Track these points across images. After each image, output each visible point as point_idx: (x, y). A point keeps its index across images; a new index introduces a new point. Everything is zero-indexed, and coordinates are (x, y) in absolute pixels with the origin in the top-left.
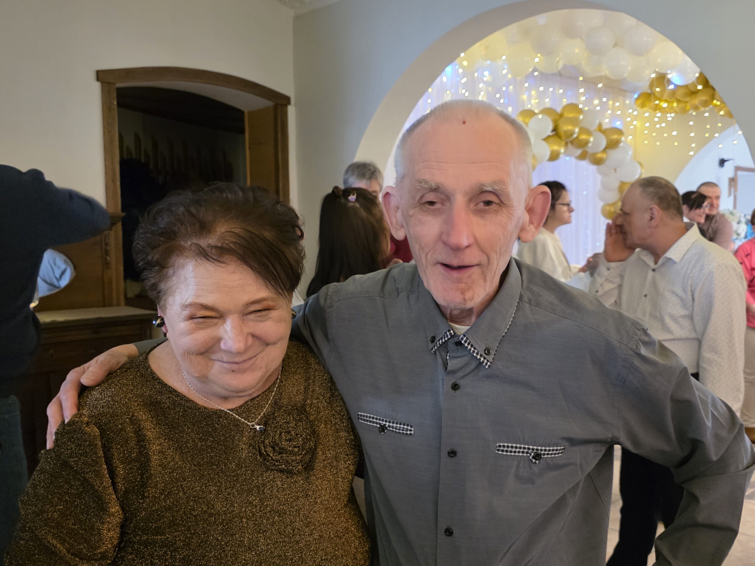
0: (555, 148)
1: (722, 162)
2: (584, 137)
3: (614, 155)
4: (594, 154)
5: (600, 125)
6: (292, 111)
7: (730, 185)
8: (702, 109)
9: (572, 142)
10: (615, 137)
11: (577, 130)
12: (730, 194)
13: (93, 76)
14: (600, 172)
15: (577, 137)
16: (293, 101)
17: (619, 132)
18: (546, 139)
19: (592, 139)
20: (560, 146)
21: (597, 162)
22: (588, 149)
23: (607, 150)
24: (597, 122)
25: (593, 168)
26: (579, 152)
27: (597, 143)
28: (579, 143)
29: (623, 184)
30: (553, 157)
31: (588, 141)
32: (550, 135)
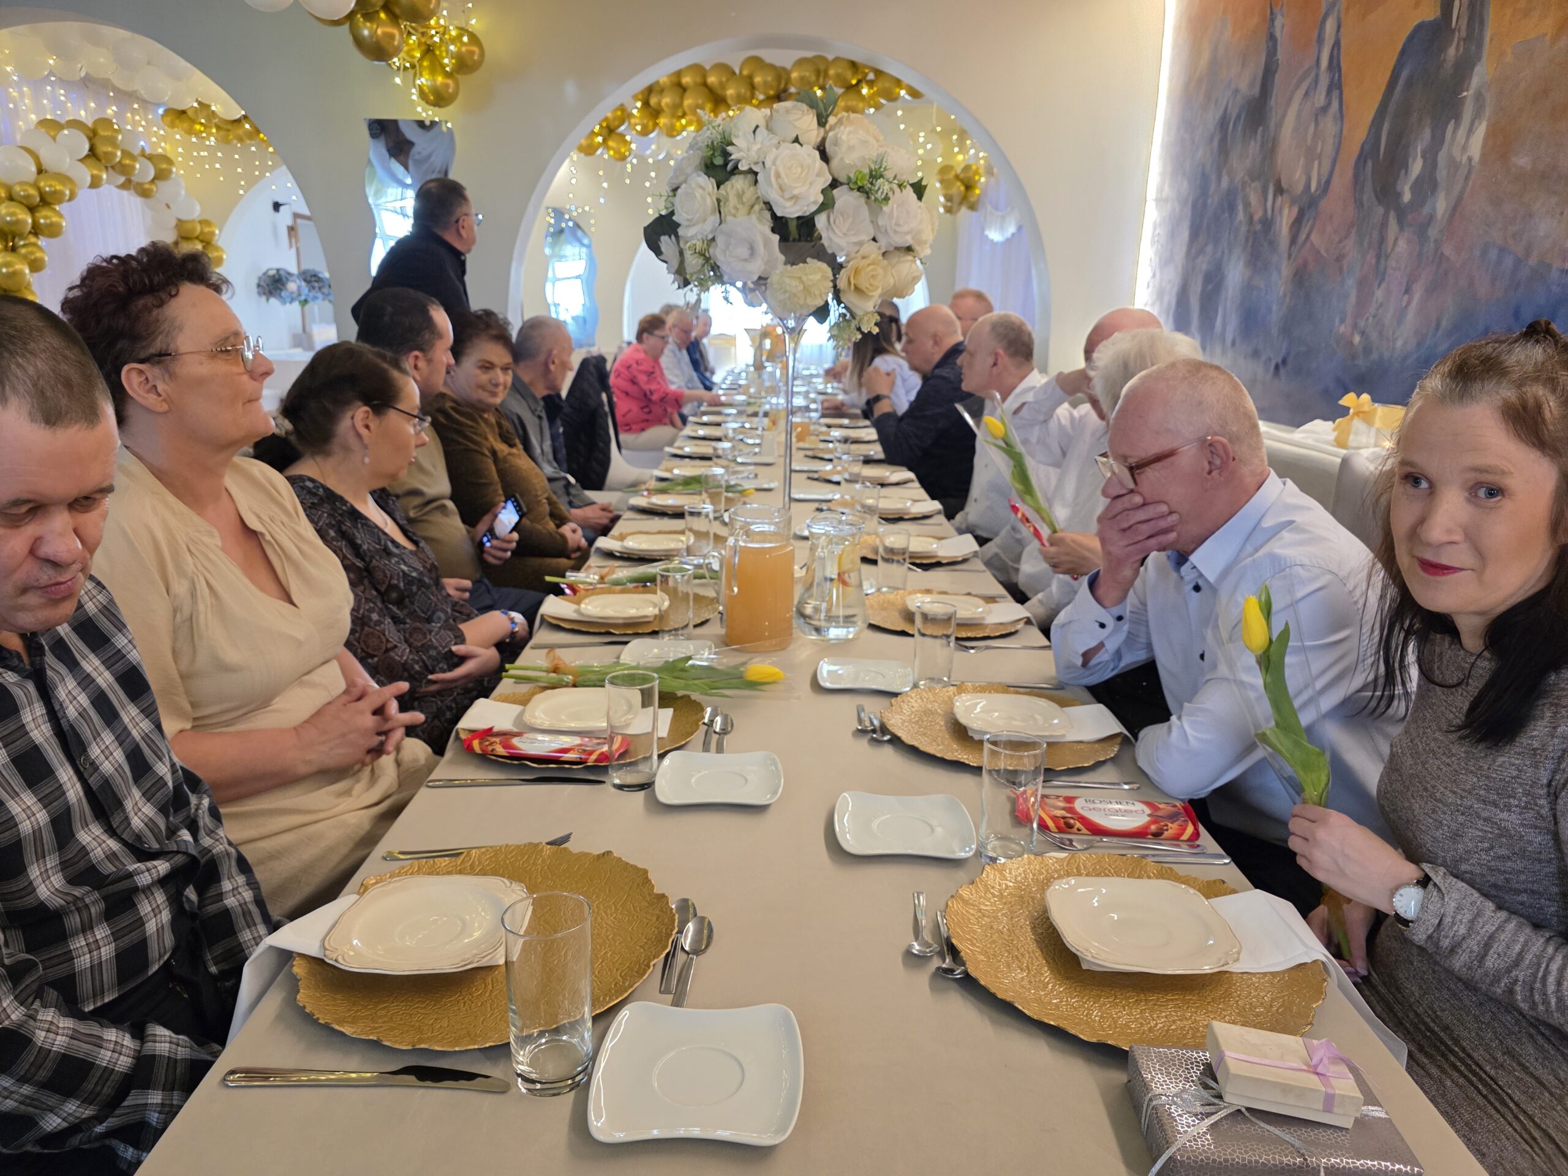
0: (95, 172)
1: (277, 206)
2: (127, 162)
3: (163, 187)
4: (140, 184)
5: (145, 149)
7: (290, 236)
8: (248, 142)
9: (113, 167)
10: (164, 166)
11: (118, 153)
12: (291, 246)
14: (149, 206)
15: (120, 162)
17: (169, 161)
18: (83, 160)
19: (138, 166)
20: (100, 170)
21: (143, 192)
22: (133, 178)
23: (156, 182)
24: (140, 146)
25: (139, 200)
26: (122, 179)
27: (144, 171)
28: (123, 169)
29: (180, 223)
30: (95, 183)
31: (134, 168)
32: (87, 156)
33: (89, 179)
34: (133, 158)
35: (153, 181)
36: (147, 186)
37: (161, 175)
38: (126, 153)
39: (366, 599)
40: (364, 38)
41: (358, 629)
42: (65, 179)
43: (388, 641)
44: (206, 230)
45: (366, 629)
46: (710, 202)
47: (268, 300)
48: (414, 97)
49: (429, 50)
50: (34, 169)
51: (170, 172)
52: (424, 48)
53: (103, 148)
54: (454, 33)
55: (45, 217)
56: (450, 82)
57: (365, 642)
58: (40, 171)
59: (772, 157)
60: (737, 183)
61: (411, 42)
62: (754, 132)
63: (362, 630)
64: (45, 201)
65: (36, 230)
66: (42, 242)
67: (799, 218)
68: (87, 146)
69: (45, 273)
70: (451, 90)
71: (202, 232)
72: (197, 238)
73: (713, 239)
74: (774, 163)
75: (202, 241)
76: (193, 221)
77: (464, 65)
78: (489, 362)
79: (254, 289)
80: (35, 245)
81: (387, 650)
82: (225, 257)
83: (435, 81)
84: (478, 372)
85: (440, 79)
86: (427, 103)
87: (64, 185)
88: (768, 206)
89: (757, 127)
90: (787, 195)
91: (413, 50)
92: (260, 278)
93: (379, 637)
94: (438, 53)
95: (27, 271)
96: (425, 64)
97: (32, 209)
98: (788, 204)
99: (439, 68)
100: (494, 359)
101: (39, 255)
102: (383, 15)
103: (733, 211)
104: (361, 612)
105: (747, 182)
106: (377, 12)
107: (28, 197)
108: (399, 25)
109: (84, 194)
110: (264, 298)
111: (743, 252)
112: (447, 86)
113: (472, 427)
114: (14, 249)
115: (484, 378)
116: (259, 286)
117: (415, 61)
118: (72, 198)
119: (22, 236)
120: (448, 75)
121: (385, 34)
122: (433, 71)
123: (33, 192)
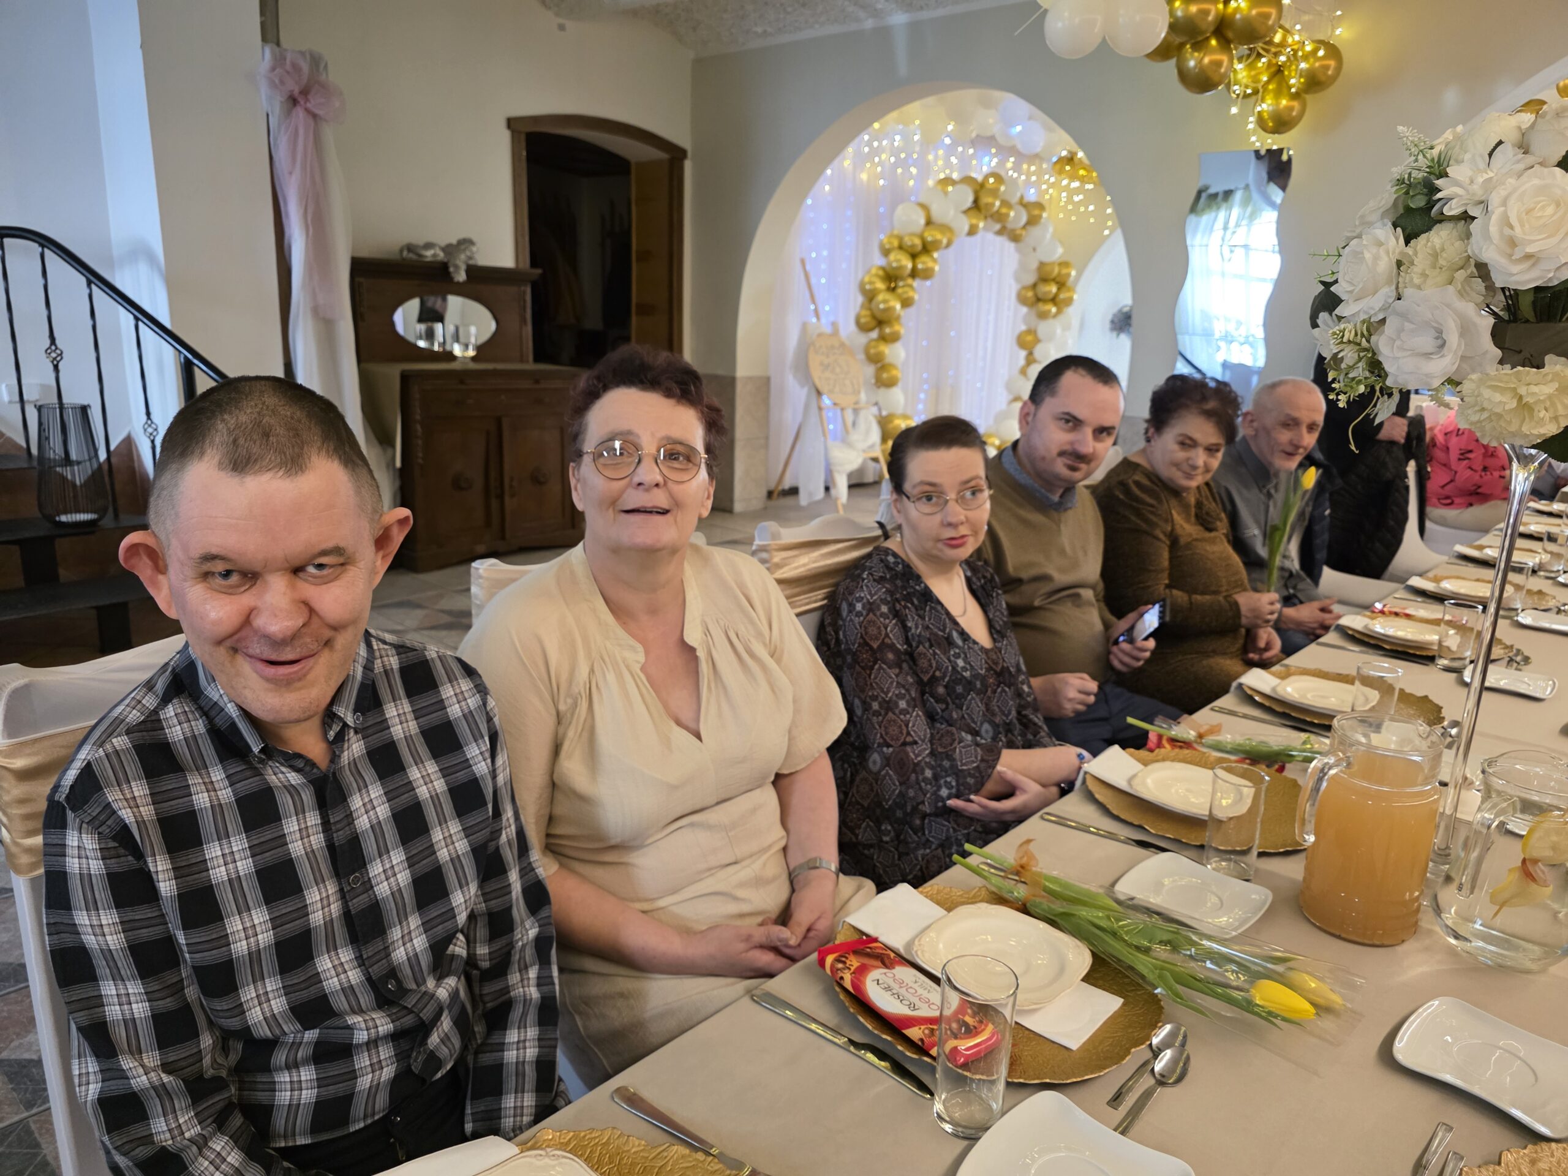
0: (974, 221)
2: (1004, 210)
3: (1035, 231)
4: (1013, 230)
5: (1022, 197)
6: (688, 165)
9: (992, 216)
10: (1036, 212)
11: (998, 203)
13: (503, 124)
14: (1018, 250)
15: (997, 212)
16: (689, 154)
17: (1040, 206)
18: (965, 212)
19: (1012, 214)
20: (979, 219)
21: (1015, 238)
22: (1007, 224)
23: (1028, 227)
24: (1019, 195)
25: (1010, 246)
26: (998, 227)
27: (1017, 217)
28: (999, 216)
29: (1042, 265)
30: (972, 231)
31: (1008, 215)
32: (970, 209)
33: (966, 228)
34: (1011, 207)
35: (1024, 227)
36: (1018, 232)
37: (1033, 221)
38: (1005, 203)
39: (898, 683)
40: (1189, 70)
41: (883, 712)
42: (945, 228)
43: (908, 734)
44: (1064, 271)
45: (890, 714)
46: (1385, 264)
47: (1118, 335)
48: (1251, 126)
49: (1278, 72)
50: (922, 221)
51: (1040, 217)
52: (1273, 69)
53: (986, 199)
54: (1309, 48)
55: (923, 263)
56: (1296, 104)
57: (886, 728)
58: (929, 223)
59: (1503, 193)
60: (1439, 237)
61: (1260, 65)
62: (1490, 155)
63: (886, 714)
64: (927, 248)
65: (914, 274)
66: (916, 283)
67: (1537, 289)
68: (970, 199)
69: (911, 310)
70: (1294, 114)
71: (1059, 274)
72: (1054, 280)
73: (1383, 321)
74: (1504, 203)
75: (1057, 283)
76: (1053, 263)
77: (1314, 83)
78: (1191, 439)
79: (1108, 325)
80: (911, 286)
81: (905, 744)
82: (1075, 297)
83: (1278, 104)
84: (1176, 447)
85: (1284, 102)
86: (1265, 130)
87: (943, 233)
88: (1483, 270)
89: (1500, 143)
90: (1518, 254)
91: (1260, 73)
92: (1115, 315)
93: (900, 727)
94: (1286, 73)
95: (898, 306)
96: (1271, 87)
97: (914, 256)
98: (1515, 269)
99: (1285, 91)
100: (1197, 436)
101: (911, 294)
102: (1214, 42)
103: (1417, 281)
104: (890, 695)
105: (1455, 233)
106: (1207, 39)
107: (913, 246)
108: (1230, 50)
109: (963, 242)
110: (1115, 334)
111: (1426, 342)
112: (1291, 109)
113: (1152, 506)
114: (894, 290)
115: (1181, 455)
116: (1112, 322)
117: (1260, 86)
118: (948, 245)
119: (902, 279)
120: (1296, 96)
121: (1212, 62)
122: (1278, 94)
123: (918, 242)
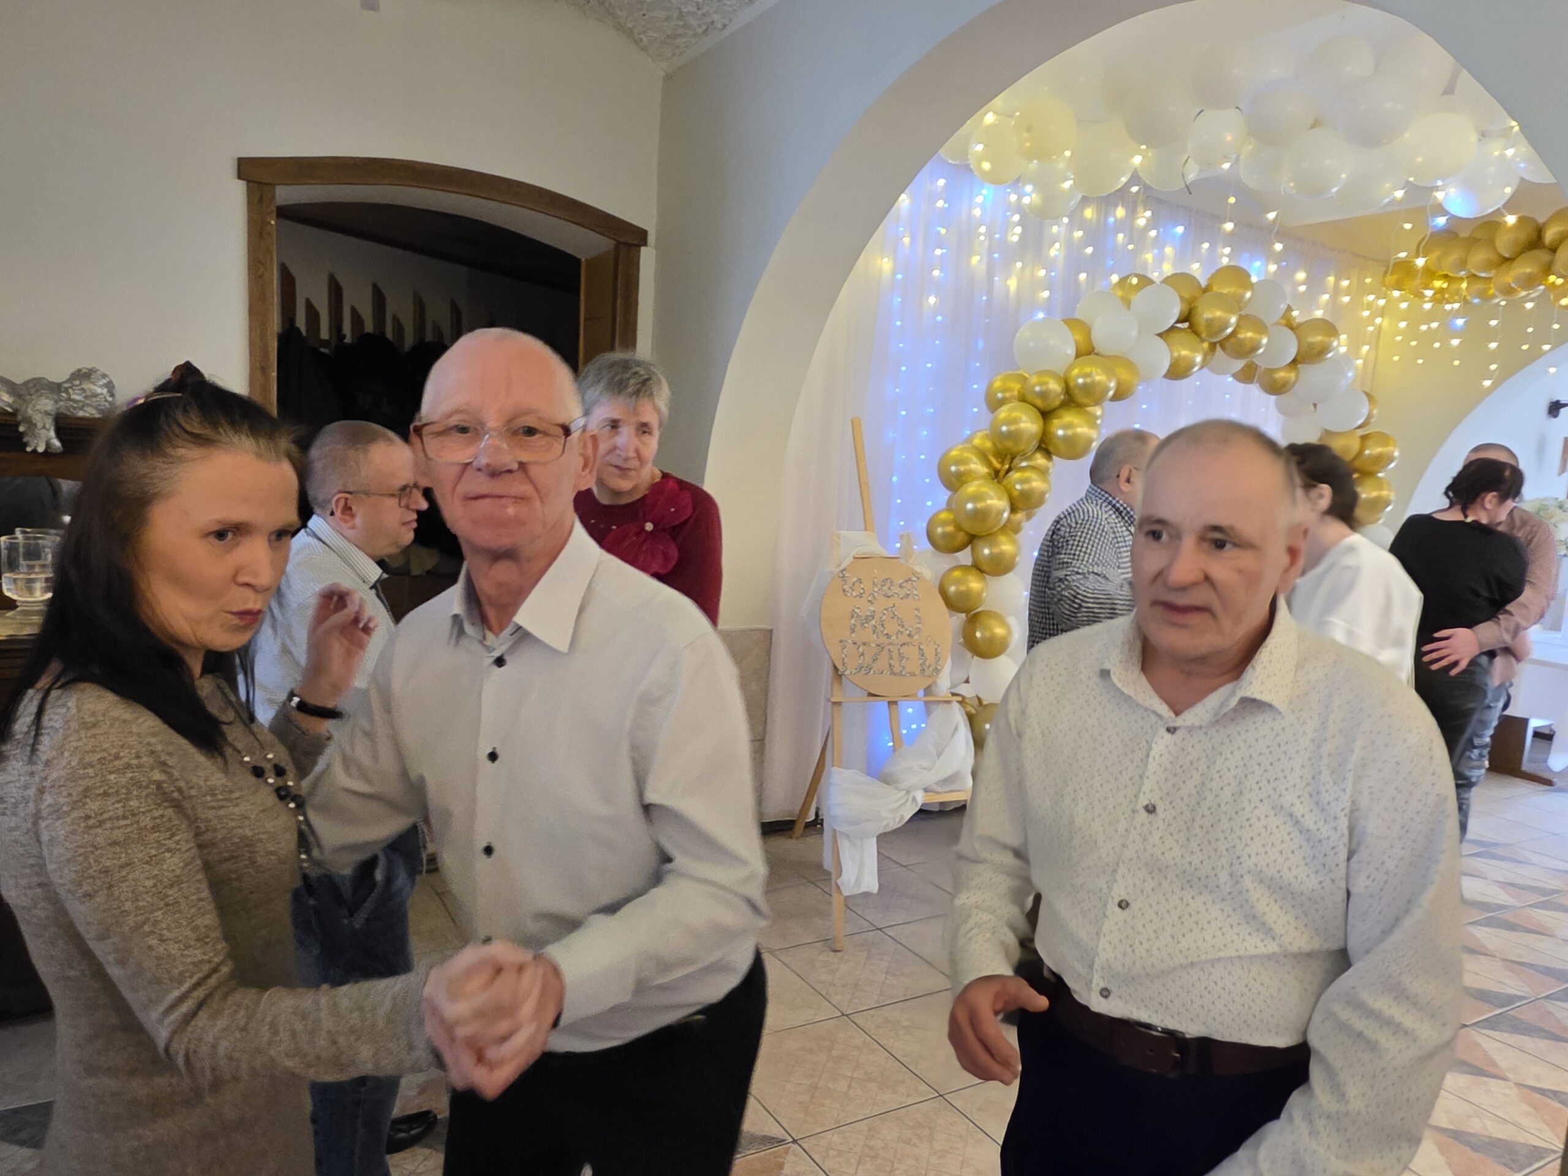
0: (1183, 352)
1: (1555, 408)
2: (1247, 335)
5: (1288, 314)
7: (1565, 452)
8: (1522, 294)
10: (1318, 338)
11: (1233, 320)
12: (1563, 470)
13: (231, 169)
15: (1233, 334)
16: (651, 239)
17: (1331, 330)
18: (1163, 335)
19: (1265, 341)
20: (1194, 349)
22: (1257, 360)
23: (1298, 366)
24: (1283, 309)
26: (1239, 364)
27: (1275, 347)
28: (1238, 345)
29: (1327, 436)
30: (1179, 369)
31: (1257, 344)
32: (1175, 329)
34: (1261, 327)
35: (1295, 361)
36: (1280, 376)
37: (1310, 355)
38: (1250, 321)
42: (1118, 363)
44: (1375, 450)
50: (1071, 349)
51: (1327, 348)
53: (1206, 313)
55: (1066, 425)
58: (1083, 352)
64: (1074, 400)
65: (1044, 446)
68: (1177, 312)
71: (1360, 454)
76: (1352, 433)
80: (1032, 469)
87: (1112, 371)
95: (1006, 509)
97: (1046, 415)
101: (1037, 483)
107: (1043, 395)
114: (1001, 475)
118: (1122, 393)
119: (1021, 455)
123: (1055, 386)
